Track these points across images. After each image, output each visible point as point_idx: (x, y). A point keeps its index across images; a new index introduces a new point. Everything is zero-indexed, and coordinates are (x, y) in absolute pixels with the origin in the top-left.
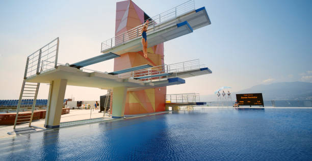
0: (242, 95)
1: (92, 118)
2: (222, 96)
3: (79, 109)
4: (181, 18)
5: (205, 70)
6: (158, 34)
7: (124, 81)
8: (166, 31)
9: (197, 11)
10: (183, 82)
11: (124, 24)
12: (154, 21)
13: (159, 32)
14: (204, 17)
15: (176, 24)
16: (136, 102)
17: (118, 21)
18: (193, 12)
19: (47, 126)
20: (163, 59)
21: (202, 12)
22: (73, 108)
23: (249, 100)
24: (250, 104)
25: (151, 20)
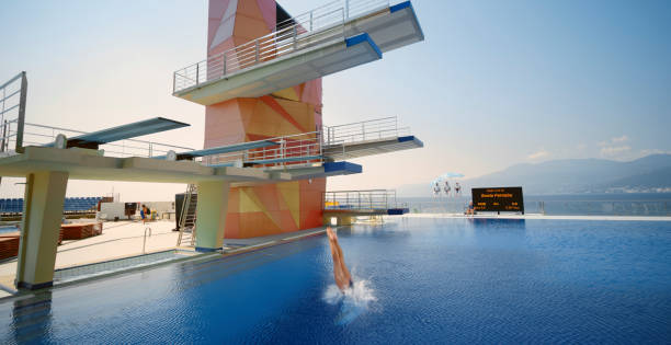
0: (484, 191)
1: (147, 251)
2: (443, 192)
3: (130, 219)
4: (358, 24)
5: (408, 141)
6: (303, 60)
7: (216, 171)
8: (321, 54)
9: (393, 9)
10: (357, 169)
11: (227, 30)
12: (300, 26)
13: (305, 54)
14: (409, 24)
15: (342, 39)
16: (255, 209)
17: (214, 21)
18: (384, 11)
19: (20, 284)
20: (320, 113)
21: (403, 12)
22: (117, 219)
23: (496, 199)
24: (499, 209)
25: (292, 22)
